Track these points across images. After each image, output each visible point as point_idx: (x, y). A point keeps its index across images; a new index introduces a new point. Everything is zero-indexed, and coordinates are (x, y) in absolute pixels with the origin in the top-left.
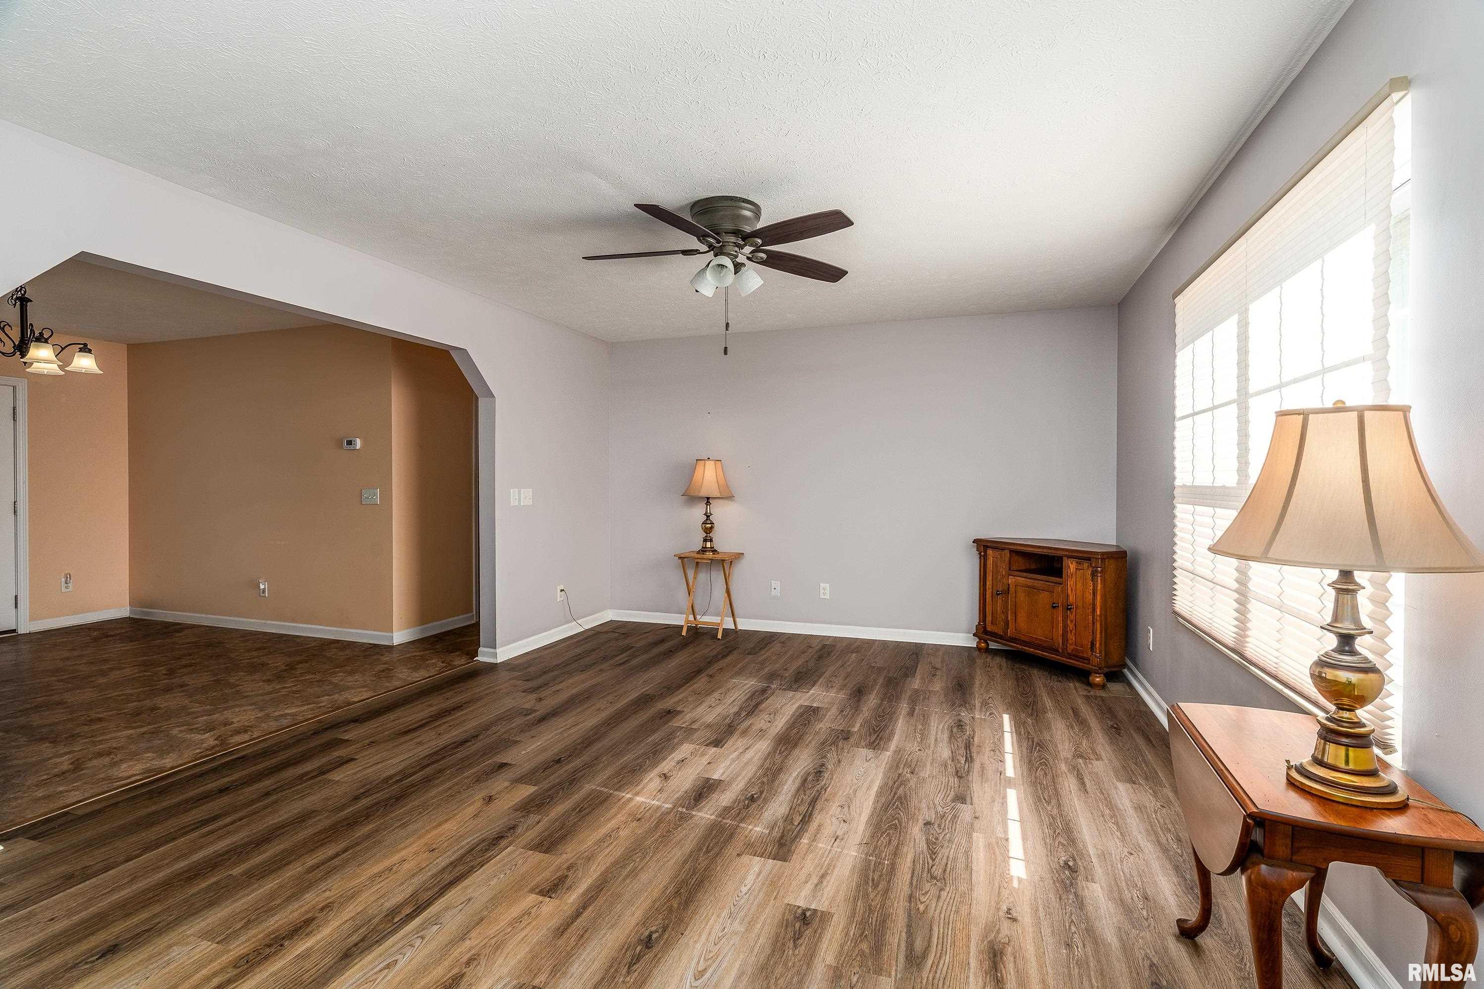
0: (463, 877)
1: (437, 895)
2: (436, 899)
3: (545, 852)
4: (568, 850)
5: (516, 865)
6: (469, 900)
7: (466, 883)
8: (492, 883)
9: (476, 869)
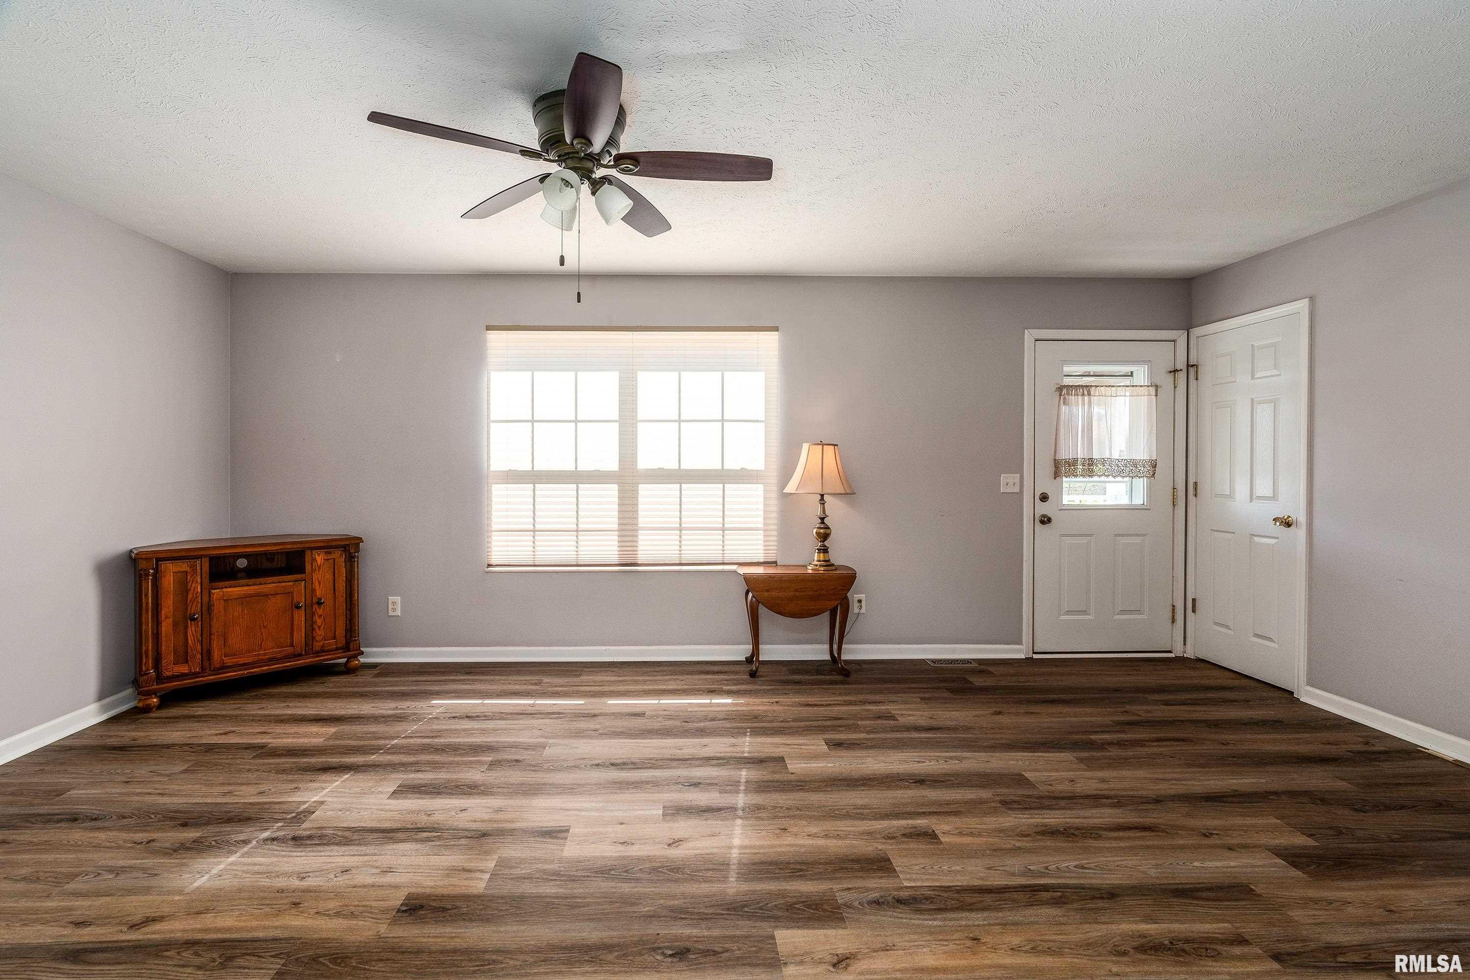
0: (974, 890)
1: (1011, 890)
2: (1015, 888)
3: (889, 860)
4: (870, 848)
5: (923, 868)
6: (989, 868)
7: (977, 883)
8: (958, 868)
9: (958, 888)
